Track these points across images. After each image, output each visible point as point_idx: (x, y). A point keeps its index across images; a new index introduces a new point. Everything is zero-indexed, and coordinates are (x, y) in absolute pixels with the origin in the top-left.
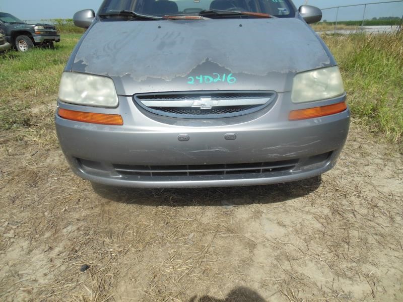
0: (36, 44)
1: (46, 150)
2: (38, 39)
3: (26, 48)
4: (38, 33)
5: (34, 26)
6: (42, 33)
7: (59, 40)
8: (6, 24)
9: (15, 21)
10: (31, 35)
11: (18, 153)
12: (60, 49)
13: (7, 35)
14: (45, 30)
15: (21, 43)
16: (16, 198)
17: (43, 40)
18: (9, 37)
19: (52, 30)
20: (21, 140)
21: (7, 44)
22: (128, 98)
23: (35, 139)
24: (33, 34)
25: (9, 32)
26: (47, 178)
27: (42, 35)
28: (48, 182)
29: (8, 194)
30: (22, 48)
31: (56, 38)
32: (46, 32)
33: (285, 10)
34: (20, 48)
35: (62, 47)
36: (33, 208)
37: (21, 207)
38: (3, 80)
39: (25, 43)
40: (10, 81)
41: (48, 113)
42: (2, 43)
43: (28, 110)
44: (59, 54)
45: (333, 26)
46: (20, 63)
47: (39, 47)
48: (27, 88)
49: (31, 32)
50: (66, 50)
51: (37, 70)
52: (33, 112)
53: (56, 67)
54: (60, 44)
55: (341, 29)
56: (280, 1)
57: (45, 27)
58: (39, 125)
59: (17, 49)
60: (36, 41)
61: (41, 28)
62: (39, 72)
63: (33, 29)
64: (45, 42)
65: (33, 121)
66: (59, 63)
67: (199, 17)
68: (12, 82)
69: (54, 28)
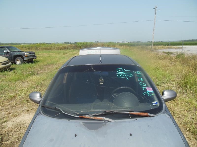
0: (24, 61)
3: (20, 63)
4: (26, 56)
6: (28, 56)
8: (11, 52)
9: (16, 51)
12: (36, 63)
13: (11, 57)
15: (18, 60)
19: (33, 54)
21: (10, 63)
24: (24, 57)
25: (13, 56)
27: (28, 57)
30: (18, 62)
31: (35, 58)
33: (156, 103)
35: (37, 61)
38: (2, 90)
39: (20, 60)
40: (5, 91)
41: (16, 129)
42: (7, 63)
43: (5, 124)
44: (34, 66)
45: (167, 46)
46: (14, 75)
47: (26, 62)
48: (12, 98)
49: (23, 55)
50: (39, 63)
51: (21, 80)
52: (8, 126)
53: (31, 78)
54: (36, 60)
55: (171, 48)
56: (152, 94)
57: (30, 53)
58: (8, 142)
59: (15, 63)
60: (25, 60)
61: (28, 53)
62: (22, 82)
63: (24, 54)
64: (29, 59)
65: (5, 138)
66: (33, 75)
67: (103, 118)
68: (6, 92)
69: (34, 53)
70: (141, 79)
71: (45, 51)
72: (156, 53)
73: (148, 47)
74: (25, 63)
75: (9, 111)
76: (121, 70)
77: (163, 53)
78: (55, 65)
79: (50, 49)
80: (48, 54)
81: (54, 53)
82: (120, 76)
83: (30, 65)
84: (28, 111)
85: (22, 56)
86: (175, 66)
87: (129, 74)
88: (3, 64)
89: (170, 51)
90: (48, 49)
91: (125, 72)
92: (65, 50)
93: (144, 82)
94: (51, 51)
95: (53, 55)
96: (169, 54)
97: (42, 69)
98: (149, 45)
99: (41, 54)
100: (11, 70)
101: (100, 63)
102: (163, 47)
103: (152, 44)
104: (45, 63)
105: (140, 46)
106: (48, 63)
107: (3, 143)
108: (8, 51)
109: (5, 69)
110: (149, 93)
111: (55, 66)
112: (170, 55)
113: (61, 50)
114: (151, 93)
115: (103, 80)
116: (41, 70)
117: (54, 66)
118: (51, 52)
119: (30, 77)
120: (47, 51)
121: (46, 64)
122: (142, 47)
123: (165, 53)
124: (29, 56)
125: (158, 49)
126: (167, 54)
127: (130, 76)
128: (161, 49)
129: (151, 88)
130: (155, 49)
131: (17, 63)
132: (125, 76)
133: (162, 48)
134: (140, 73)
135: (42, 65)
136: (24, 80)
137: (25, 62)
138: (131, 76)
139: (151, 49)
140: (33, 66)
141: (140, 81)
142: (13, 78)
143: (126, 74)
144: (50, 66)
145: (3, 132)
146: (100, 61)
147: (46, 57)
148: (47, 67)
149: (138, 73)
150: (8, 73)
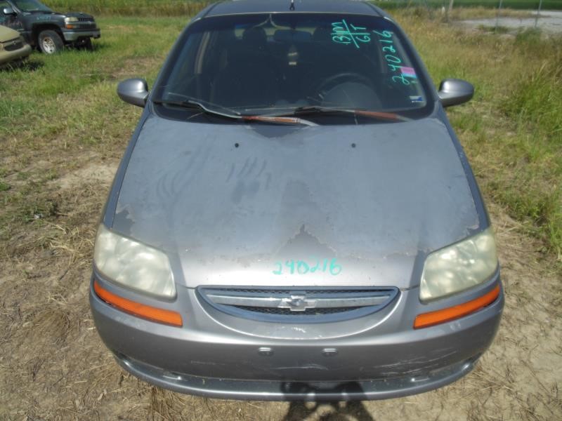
0: (66, 42)
1: (79, 269)
2: (69, 35)
3: (53, 49)
4: (70, 27)
5: (64, 16)
6: (75, 27)
7: (99, 36)
8: (25, 14)
9: (37, 9)
10: (60, 29)
11: (41, 274)
12: (101, 50)
13: (26, 30)
14: (80, 23)
15: (46, 40)
16: (37, 367)
17: (76, 38)
18: (29, 32)
19: (90, 23)
20: (46, 247)
21: (26, 47)
22: (190, 290)
23: (64, 247)
24: (62, 29)
25: (30, 25)
26: (80, 327)
27: (75, 30)
28: (80, 334)
29: (27, 358)
30: (48, 48)
31: (95, 34)
32: (81, 25)
33: (420, 99)
34: (45, 48)
35: (102, 47)
36: (59, 391)
37: (44, 387)
38: (22, 114)
39: (51, 41)
40: (31, 117)
41: (83, 191)
42: (19, 46)
43: (55, 182)
44: (98, 60)
45: (494, 11)
46: (44, 79)
47: (71, 46)
48: (55, 133)
49: (60, 25)
50: (109, 52)
51: (68, 93)
52: (62, 186)
53: (95, 88)
54: (100, 40)
55: (506, 16)
56: (413, 82)
57: (80, 19)
58: (70, 214)
59: (40, 50)
60: (67, 39)
61: (74, 19)
62: (70, 98)
63: (63, 21)
64: (80, 39)
65: (62, 208)
66: (99, 81)
67: (295, 120)
68: (35, 118)
69: (92, 19)
70: (391, 48)
71: (120, 17)
72: (457, 29)
73: (436, 13)
74: (70, 48)
75: (56, 158)
76: (342, 25)
77: (478, 30)
78: (158, 57)
79: (138, 13)
80: (132, 28)
81: (151, 25)
82: (339, 40)
83: (85, 55)
84: (103, 159)
85: (56, 28)
86: (504, 63)
87: (362, 37)
88: (7, 48)
89: (499, 25)
90: (131, 14)
91: (352, 30)
92: (183, 17)
93: (397, 54)
94: (139, 19)
95: (147, 30)
96: (496, 31)
97: (123, 66)
98: (441, 7)
99: (111, 27)
100: (34, 66)
101: (290, 9)
102: (481, 14)
103: (448, 4)
104: (129, 52)
105: (413, 10)
106: (136, 53)
107: (59, 215)
108: (16, 10)
109: (15, 63)
110: (405, 78)
111: (158, 59)
112: (498, 34)
113: (170, 17)
114: (410, 79)
115: (295, 54)
116: (118, 70)
117: (155, 60)
118: (141, 23)
119: (91, 85)
120: (128, 19)
121: (132, 54)
122: (417, 13)
123: (483, 28)
124: (79, 27)
125: (468, 18)
126: (489, 33)
127: (364, 39)
128: (475, 17)
129: (413, 69)
130: (456, 18)
131: (46, 49)
132: (352, 40)
133: (479, 16)
134: (390, 36)
135: (120, 56)
136: (76, 94)
137: (67, 47)
138: (367, 39)
139: (445, 20)
140: (93, 60)
141: (388, 52)
142: (44, 86)
143: (354, 36)
144: (142, 60)
145: (55, 196)
146: (290, 4)
147: (127, 37)
148: (134, 63)
149: (386, 35)
150: (26, 75)
